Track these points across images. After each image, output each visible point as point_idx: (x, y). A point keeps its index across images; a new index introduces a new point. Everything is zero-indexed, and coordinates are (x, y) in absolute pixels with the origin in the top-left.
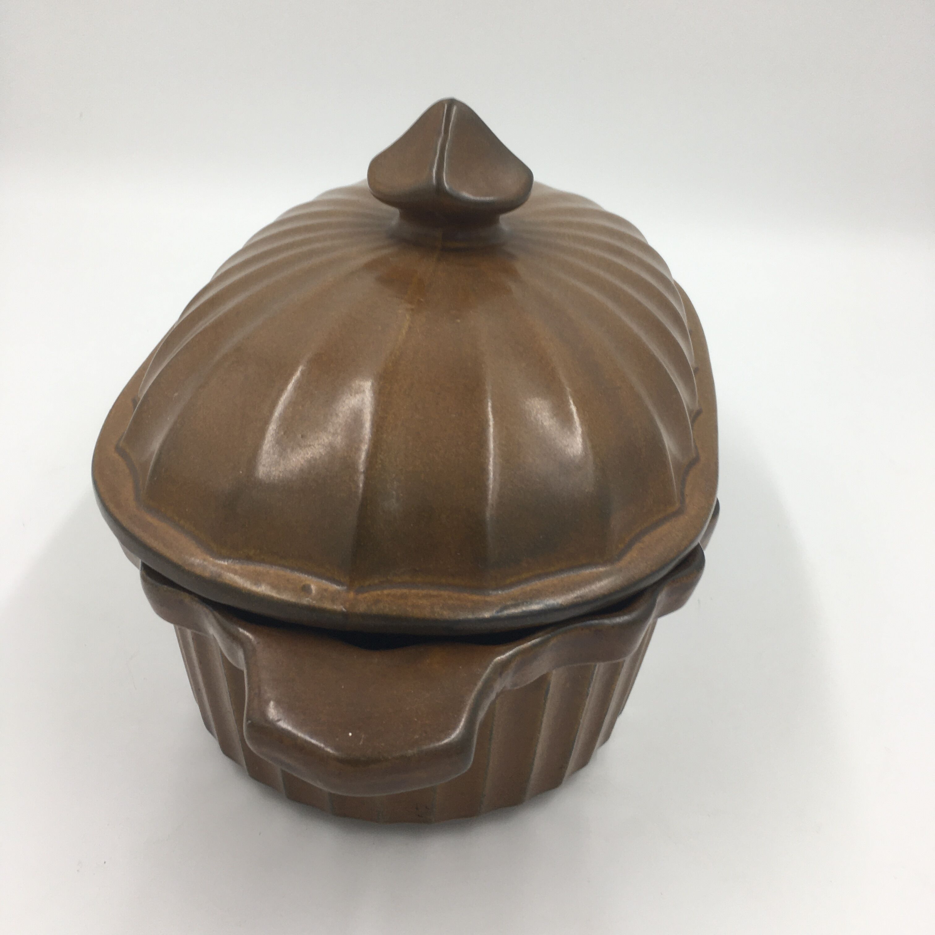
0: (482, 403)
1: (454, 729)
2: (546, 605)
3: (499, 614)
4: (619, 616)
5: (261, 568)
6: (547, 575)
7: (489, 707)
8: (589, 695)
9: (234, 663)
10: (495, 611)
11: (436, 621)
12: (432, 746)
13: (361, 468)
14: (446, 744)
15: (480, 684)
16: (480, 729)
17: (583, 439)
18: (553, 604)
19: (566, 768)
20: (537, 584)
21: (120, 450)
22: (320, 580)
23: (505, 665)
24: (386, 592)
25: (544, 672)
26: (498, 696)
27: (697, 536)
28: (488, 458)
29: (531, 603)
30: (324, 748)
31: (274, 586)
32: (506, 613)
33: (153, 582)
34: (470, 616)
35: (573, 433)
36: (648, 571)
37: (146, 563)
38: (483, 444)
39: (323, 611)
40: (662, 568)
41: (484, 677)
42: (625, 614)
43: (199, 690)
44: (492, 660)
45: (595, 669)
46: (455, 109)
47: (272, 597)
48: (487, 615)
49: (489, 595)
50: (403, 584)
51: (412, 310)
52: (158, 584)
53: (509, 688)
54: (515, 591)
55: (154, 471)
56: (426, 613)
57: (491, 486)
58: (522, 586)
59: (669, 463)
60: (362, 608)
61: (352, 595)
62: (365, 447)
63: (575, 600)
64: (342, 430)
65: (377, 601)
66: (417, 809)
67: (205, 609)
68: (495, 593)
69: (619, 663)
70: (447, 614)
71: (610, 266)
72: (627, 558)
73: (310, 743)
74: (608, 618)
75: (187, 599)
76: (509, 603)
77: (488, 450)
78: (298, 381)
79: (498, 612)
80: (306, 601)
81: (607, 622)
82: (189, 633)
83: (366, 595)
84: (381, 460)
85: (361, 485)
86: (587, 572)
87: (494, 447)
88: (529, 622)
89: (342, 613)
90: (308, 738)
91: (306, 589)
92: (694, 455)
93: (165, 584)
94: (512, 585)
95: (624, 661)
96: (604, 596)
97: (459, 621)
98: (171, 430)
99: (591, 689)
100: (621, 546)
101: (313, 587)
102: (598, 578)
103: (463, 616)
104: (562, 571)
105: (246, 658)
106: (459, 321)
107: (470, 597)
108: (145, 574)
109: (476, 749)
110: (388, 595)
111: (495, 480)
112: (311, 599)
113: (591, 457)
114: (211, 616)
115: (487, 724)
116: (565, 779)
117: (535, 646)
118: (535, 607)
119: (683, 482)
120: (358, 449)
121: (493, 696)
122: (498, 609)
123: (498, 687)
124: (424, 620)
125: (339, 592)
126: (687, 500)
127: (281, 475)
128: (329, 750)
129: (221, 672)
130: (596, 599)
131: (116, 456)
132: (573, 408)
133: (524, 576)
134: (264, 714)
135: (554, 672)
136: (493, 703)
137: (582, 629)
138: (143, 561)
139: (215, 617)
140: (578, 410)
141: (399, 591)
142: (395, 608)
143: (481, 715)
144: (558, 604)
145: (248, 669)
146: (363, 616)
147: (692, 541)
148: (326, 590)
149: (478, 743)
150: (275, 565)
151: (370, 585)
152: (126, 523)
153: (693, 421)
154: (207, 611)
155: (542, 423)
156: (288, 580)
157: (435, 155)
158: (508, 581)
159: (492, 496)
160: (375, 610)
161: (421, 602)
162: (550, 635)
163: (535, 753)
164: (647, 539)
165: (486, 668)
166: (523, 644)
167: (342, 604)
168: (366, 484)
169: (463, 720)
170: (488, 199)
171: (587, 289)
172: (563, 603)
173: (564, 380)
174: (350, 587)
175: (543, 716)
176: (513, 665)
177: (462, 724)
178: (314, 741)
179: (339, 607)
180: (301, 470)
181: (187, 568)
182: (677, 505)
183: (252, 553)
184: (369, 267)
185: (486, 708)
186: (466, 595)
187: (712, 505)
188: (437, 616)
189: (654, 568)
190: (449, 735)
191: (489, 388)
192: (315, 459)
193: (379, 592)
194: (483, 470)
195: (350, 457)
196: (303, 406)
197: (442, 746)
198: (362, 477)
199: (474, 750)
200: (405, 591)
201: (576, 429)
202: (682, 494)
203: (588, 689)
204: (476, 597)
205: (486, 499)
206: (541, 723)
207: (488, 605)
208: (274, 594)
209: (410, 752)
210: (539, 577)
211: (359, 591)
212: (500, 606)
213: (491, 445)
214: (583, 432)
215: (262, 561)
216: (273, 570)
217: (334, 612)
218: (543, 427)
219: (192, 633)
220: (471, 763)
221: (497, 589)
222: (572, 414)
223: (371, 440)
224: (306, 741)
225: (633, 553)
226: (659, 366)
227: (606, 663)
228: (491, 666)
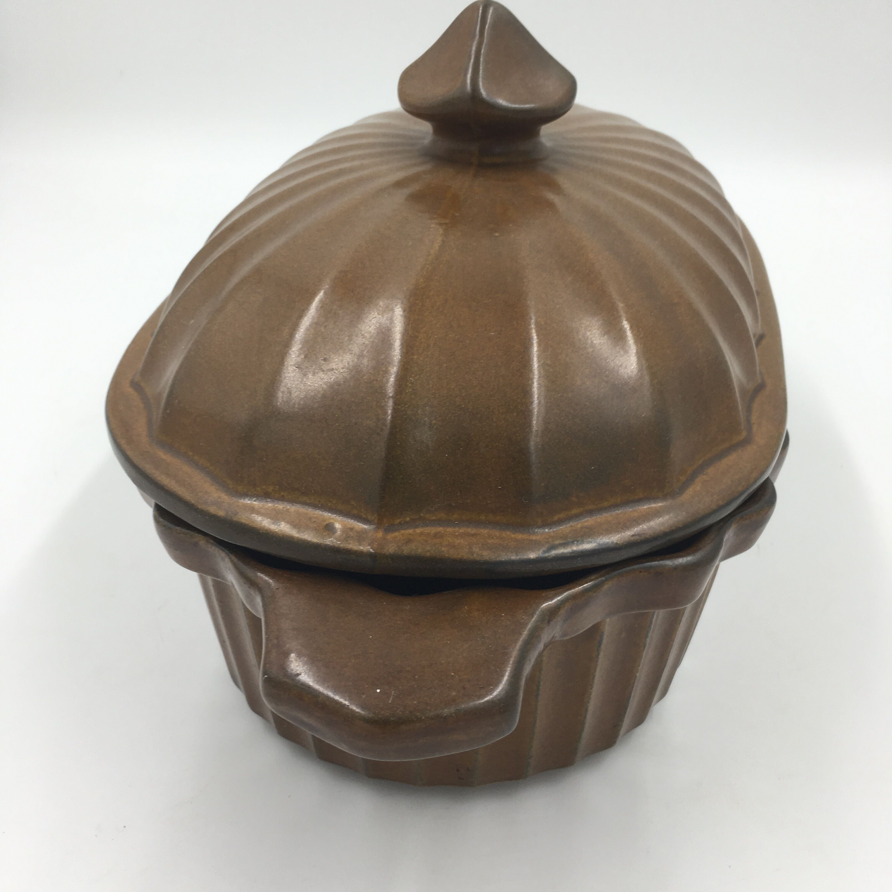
0: (524, 318)
1: (496, 685)
2: (599, 544)
3: (547, 555)
4: (682, 556)
5: (280, 506)
6: (600, 510)
7: (536, 660)
8: (647, 646)
9: (253, 612)
10: (541, 551)
11: (475, 562)
12: (472, 704)
13: (390, 390)
14: (488, 701)
15: (526, 633)
16: (527, 684)
17: (639, 358)
18: (608, 543)
19: (621, 726)
20: (588, 521)
21: (135, 385)
22: (345, 519)
23: (553, 612)
24: (418, 530)
25: (599, 619)
26: (546, 646)
27: (767, 467)
28: (532, 379)
29: (583, 542)
30: (348, 706)
31: (295, 525)
32: (554, 553)
33: (166, 523)
34: (513, 557)
35: (626, 352)
36: (714, 507)
37: (159, 503)
38: (526, 364)
39: (348, 552)
40: (728, 504)
41: (529, 626)
42: (688, 555)
43: (224, 642)
44: (538, 606)
45: (653, 617)
46: (491, 10)
47: (292, 537)
48: (532, 556)
49: (534, 533)
50: (439, 522)
51: (446, 224)
52: (172, 526)
53: (558, 639)
54: (565, 528)
55: (168, 403)
56: (463, 553)
57: (536, 411)
58: (572, 523)
59: (734, 388)
60: (391, 549)
61: (380, 534)
62: (394, 370)
63: (632, 538)
64: (368, 352)
65: (409, 541)
66: (458, 770)
67: (221, 552)
68: (540, 531)
69: (679, 610)
70: (487, 555)
71: (660, 180)
72: (689, 492)
73: (333, 700)
74: (669, 559)
75: (202, 542)
76: (557, 542)
77: (531, 371)
78: (321, 301)
79: (544, 552)
80: (329, 541)
81: (669, 563)
82: (209, 579)
83: (396, 534)
84: (412, 383)
85: (390, 412)
86: (645, 507)
87: (539, 366)
88: (580, 564)
89: (370, 555)
90: (331, 694)
91: (329, 528)
92: (760, 381)
93: (178, 525)
94: (560, 522)
95: (685, 608)
96: (665, 534)
97: (501, 563)
98: (186, 358)
99: (648, 640)
100: (683, 478)
101: (338, 526)
102: (657, 513)
103: (504, 557)
104: (616, 506)
105: (265, 605)
106: (497, 234)
107: (513, 536)
108: (157, 515)
109: (522, 706)
110: (421, 534)
111: (539, 403)
112: (337, 539)
113: (647, 378)
114: (227, 560)
115: (533, 679)
116: (620, 737)
117: (586, 590)
118: (587, 546)
119: (749, 409)
120: (387, 372)
121: (541, 646)
122: (544, 549)
123: (545, 637)
124: (461, 561)
125: (364, 532)
126: (755, 428)
127: (302, 402)
128: (354, 708)
129: (243, 623)
130: (655, 538)
131: (130, 390)
132: (626, 325)
133: (574, 511)
134: (283, 667)
135: (608, 620)
136: (540, 655)
137: (640, 572)
138: (156, 502)
139: (232, 561)
140: (631, 328)
141: (432, 530)
142: (428, 548)
143: (527, 669)
144: (613, 543)
145: (266, 617)
146: (394, 557)
147: (763, 473)
148: (352, 529)
149: (524, 700)
150: (297, 503)
151: (400, 523)
152: (136, 460)
153: (757, 344)
154: (223, 554)
155: (592, 342)
156: (310, 519)
157: (470, 59)
158: (556, 518)
159: (536, 422)
160: (406, 550)
161: (457, 541)
162: (603, 578)
163: (587, 710)
164: (711, 470)
165: (532, 616)
166: (574, 588)
167: (369, 545)
168: (395, 410)
169: (507, 674)
170: (527, 106)
171: (638, 202)
172: (618, 542)
173: (615, 295)
174: (379, 525)
175: (595, 670)
176: (562, 612)
177: (506, 678)
178: (337, 698)
179: (366, 548)
180: (324, 396)
181: (200, 507)
182: (744, 434)
183: (270, 489)
184: (399, 184)
185: (533, 661)
186: (508, 533)
187: (782, 434)
188: (475, 557)
189: (721, 503)
190: (492, 691)
191: (531, 303)
192: (339, 385)
193: (411, 531)
194: (527, 393)
195: (377, 380)
196: (325, 327)
197: (483, 703)
198: (390, 403)
199: (520, 709)
200: (440, 529)
201: (629, 347)
202: (748, 421)
203: (646, 639)
204: (520, 536)
205: (530, 426)
206: (594, 678)
207: (533, 545)
208: (294, 533)
209: (446, 711)
210: (591, 513)
211: (389, 529)
212: (547, 546)
213: (535, 365)
214: (637, 352)
215: (282, 499)
216: (293, 508)
217: (360, 554)
218: (593, 345)
219: (212, 579)
220: (516, 725)
221: (544, 525)
222: (625, 332)
223: (401, 361)
224: (328, 698)
225: (697, 486)
226: (719, 282)
227: (665, 610)
228: (537, 613)
